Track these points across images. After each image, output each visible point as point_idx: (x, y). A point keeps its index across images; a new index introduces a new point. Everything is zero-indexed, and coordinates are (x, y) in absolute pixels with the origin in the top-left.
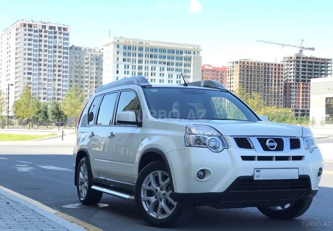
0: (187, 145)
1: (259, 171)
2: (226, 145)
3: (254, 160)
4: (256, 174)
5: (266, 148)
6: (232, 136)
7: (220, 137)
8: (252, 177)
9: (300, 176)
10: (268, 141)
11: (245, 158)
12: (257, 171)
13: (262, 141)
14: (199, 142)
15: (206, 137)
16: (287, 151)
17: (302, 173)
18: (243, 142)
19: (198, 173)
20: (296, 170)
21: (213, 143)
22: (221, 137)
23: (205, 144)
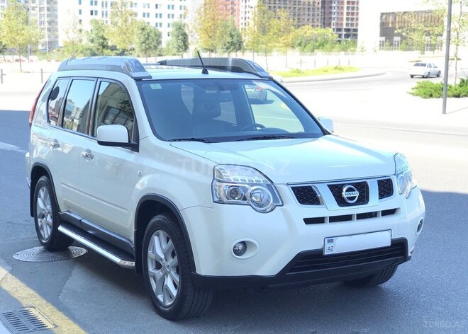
0: (216, 199)
1: (332, 241)
2: (278, 201)
3: (323, 222)
4: (328, 245)
5: (341, 202)
6: (288, 184)
7: (269, 187)
8: (321, 251)
9: (393, 241)
10: (344, 190)
11: (308, 221)
12: (329, 241)
13: (336, 189)
14: (236, 195)
15: (247, 186)
16: (375, 203)
17: (396, 236)
18: (306, 195)
19: (235, 247)
20: (387, 233)
21: (258, 195)
22: (271, 185)
23: (245, 199)
